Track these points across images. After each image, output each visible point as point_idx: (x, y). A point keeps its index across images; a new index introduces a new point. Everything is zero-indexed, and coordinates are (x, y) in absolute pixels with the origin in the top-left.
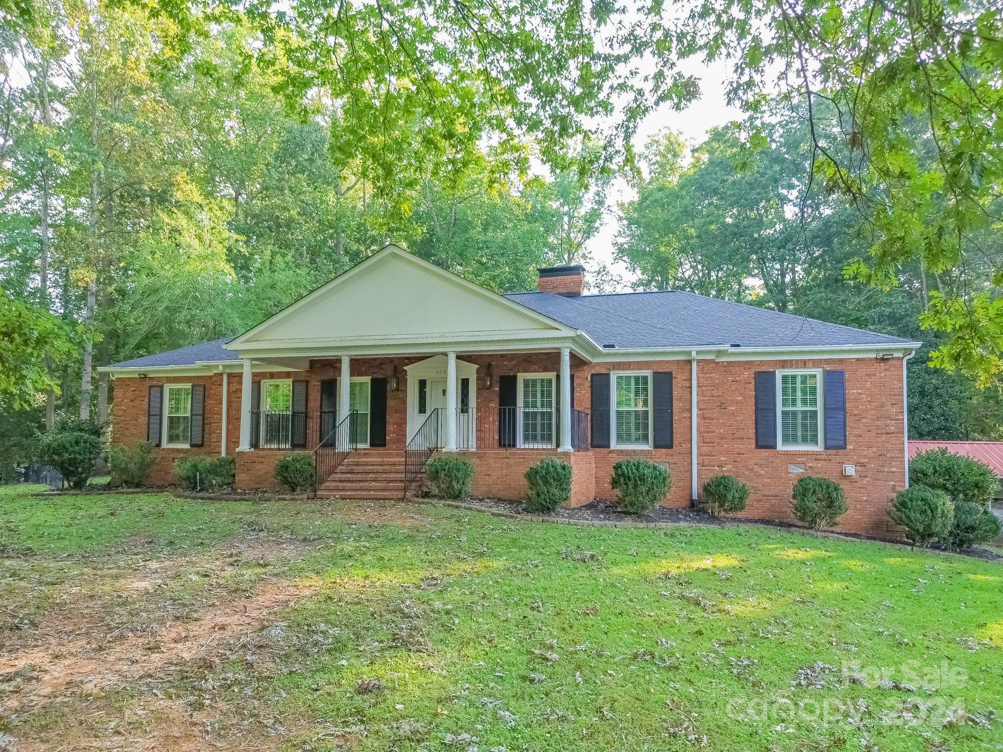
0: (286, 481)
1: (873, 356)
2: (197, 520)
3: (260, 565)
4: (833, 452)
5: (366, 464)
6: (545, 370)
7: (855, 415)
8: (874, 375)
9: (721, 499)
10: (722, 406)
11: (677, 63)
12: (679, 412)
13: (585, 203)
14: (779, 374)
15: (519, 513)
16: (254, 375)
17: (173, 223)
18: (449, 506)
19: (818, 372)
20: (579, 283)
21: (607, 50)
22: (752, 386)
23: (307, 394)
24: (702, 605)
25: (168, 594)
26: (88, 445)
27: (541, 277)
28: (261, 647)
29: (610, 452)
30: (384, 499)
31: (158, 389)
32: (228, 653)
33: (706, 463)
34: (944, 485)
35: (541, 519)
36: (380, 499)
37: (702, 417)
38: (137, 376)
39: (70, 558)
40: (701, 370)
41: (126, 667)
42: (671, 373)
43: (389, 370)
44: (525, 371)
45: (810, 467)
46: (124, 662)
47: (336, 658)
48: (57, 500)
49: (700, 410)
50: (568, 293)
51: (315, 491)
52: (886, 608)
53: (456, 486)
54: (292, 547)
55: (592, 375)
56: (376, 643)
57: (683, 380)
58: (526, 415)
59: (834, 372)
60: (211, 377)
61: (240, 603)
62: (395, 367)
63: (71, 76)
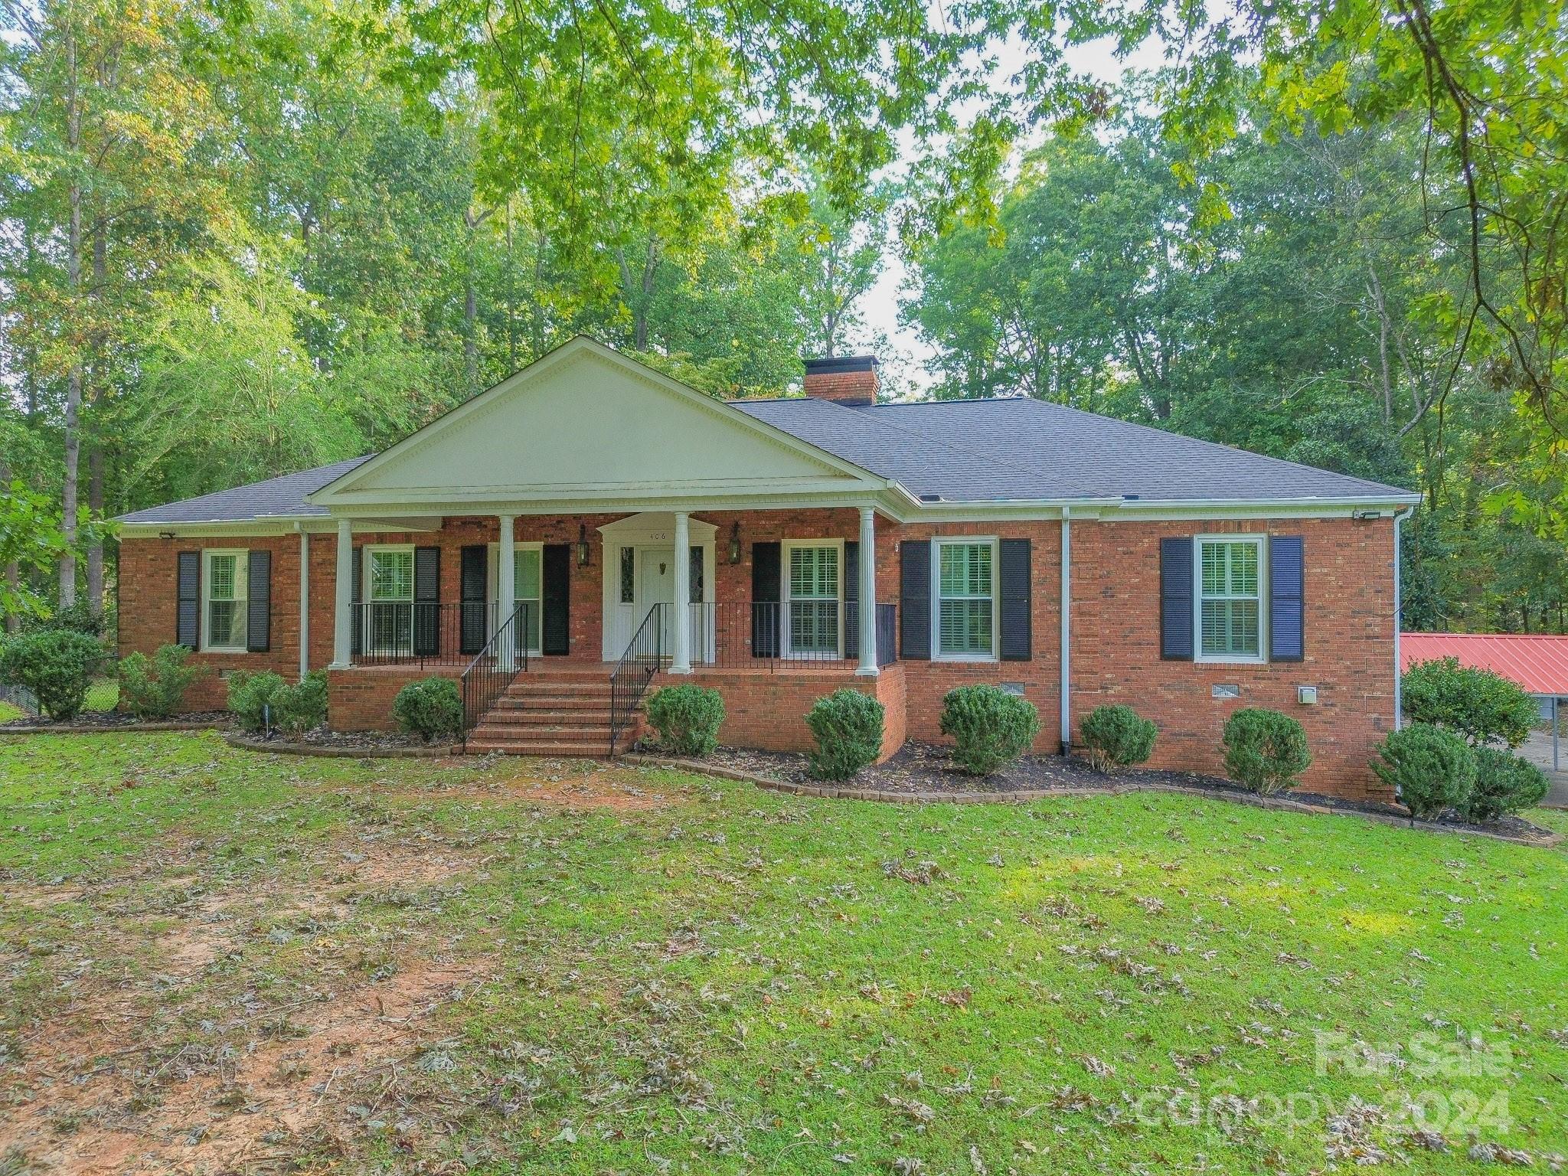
0: (414, 725)
1: (1348, 514)
2: (274, 802)
3: (391, 904)
4: (1284, 666)
5: (544, 694)
6: (827, 534)
7: (1319, 608)
8: (1348, 545)
9: (1111, 745)
10: (1108, 593)
11: (1065, 52)
12: (1041, 604)
13: (855, 237)
14: (1199, 541)
15: (799, 782)
16: (355, 537)
17: (207, 275)
18: (685, 768)
19: (1260, 540)
20: (870, 385)
21: (951, 29)
22: (1156, 561)
23: (439, 570)
24: (1135, 973)
25: (246, 974)
26: (80, 651)
27: (808, 373)
28: (419, 1098)
29: (930, 666)
30: (578, 756)
31: (194, 558)
32: (364, 1112)
33: (1083, 684)
34: (1455, 718)
35: (836, 791)
36: (571, 756)
37: (1078, 612)
38: (157, 536)
39: (67, 886)
40: (1075, 537)
41: (188, 1150)
42: (1027, 542)
43: (572, 534)
44: (793, 536)
45: (1246, 690)
46: (184, 1137)
47: (553, 1125)
48: (33, 744)
49: (1074, 600)
50: (852, 400)
51: (463, 740)
52: (1420, 964)
53: (696, 736)
54: (440, 860)
55: (902, 543)
56: (617, 1086)
57: (1049, 552)
58: (795, 607)
59: (1285, 539)
60: (281, 539)
61: (369, 992)
62: (583, 527)
63: (31, 27)
